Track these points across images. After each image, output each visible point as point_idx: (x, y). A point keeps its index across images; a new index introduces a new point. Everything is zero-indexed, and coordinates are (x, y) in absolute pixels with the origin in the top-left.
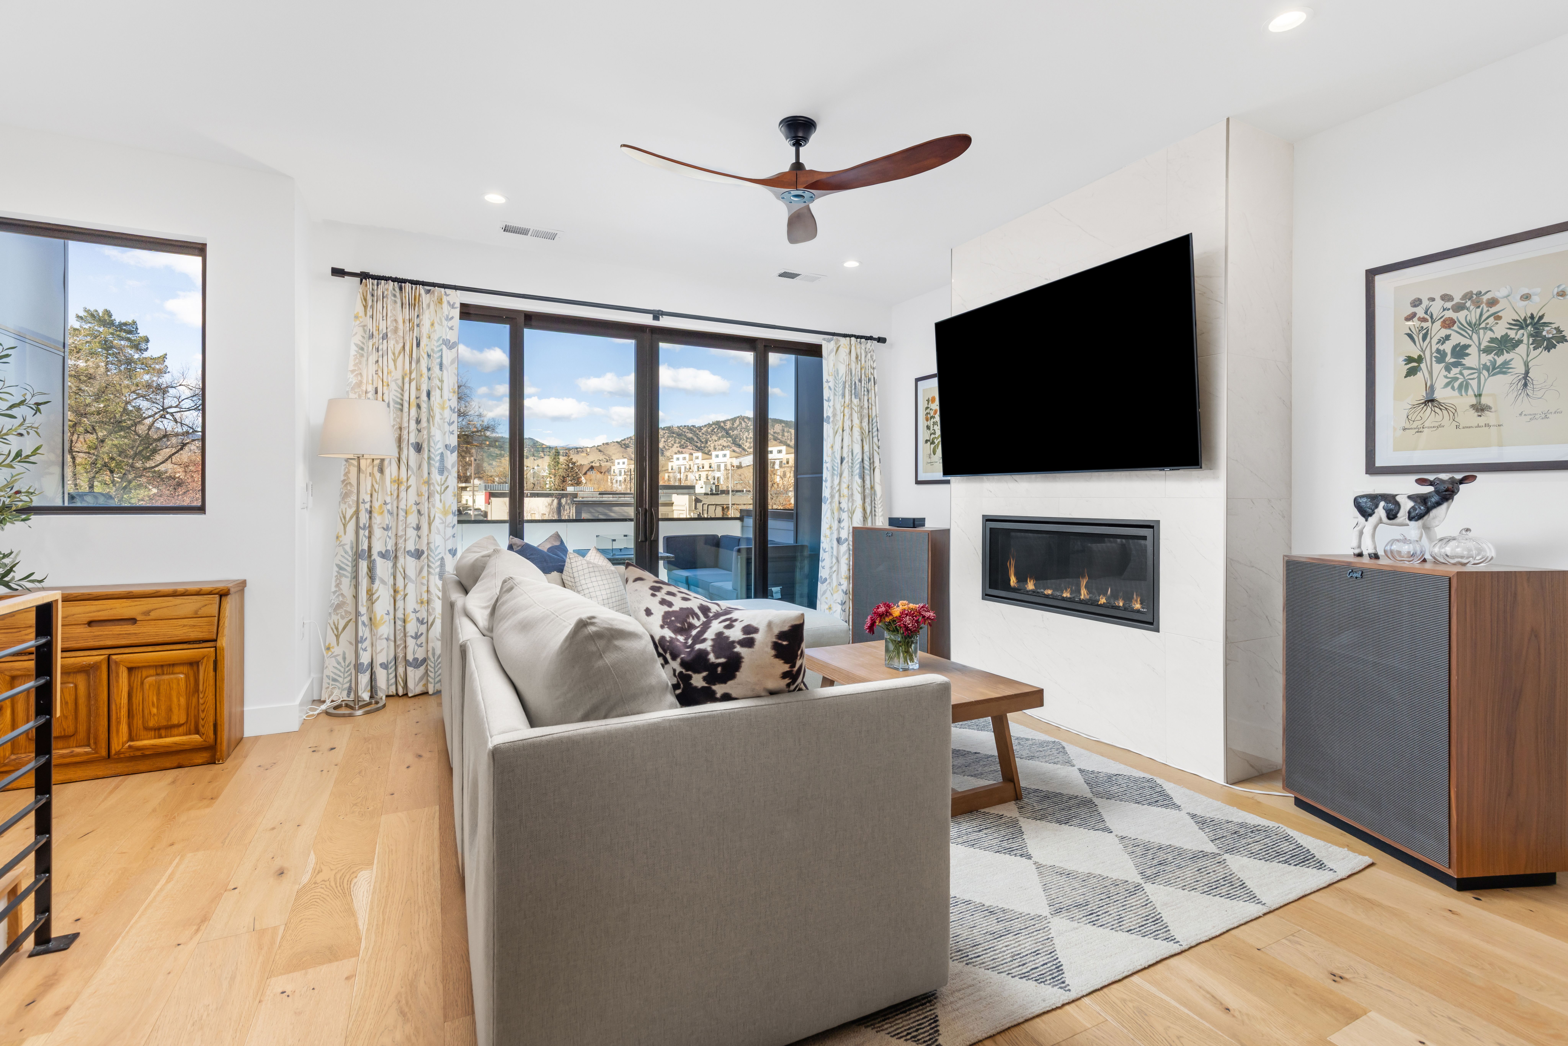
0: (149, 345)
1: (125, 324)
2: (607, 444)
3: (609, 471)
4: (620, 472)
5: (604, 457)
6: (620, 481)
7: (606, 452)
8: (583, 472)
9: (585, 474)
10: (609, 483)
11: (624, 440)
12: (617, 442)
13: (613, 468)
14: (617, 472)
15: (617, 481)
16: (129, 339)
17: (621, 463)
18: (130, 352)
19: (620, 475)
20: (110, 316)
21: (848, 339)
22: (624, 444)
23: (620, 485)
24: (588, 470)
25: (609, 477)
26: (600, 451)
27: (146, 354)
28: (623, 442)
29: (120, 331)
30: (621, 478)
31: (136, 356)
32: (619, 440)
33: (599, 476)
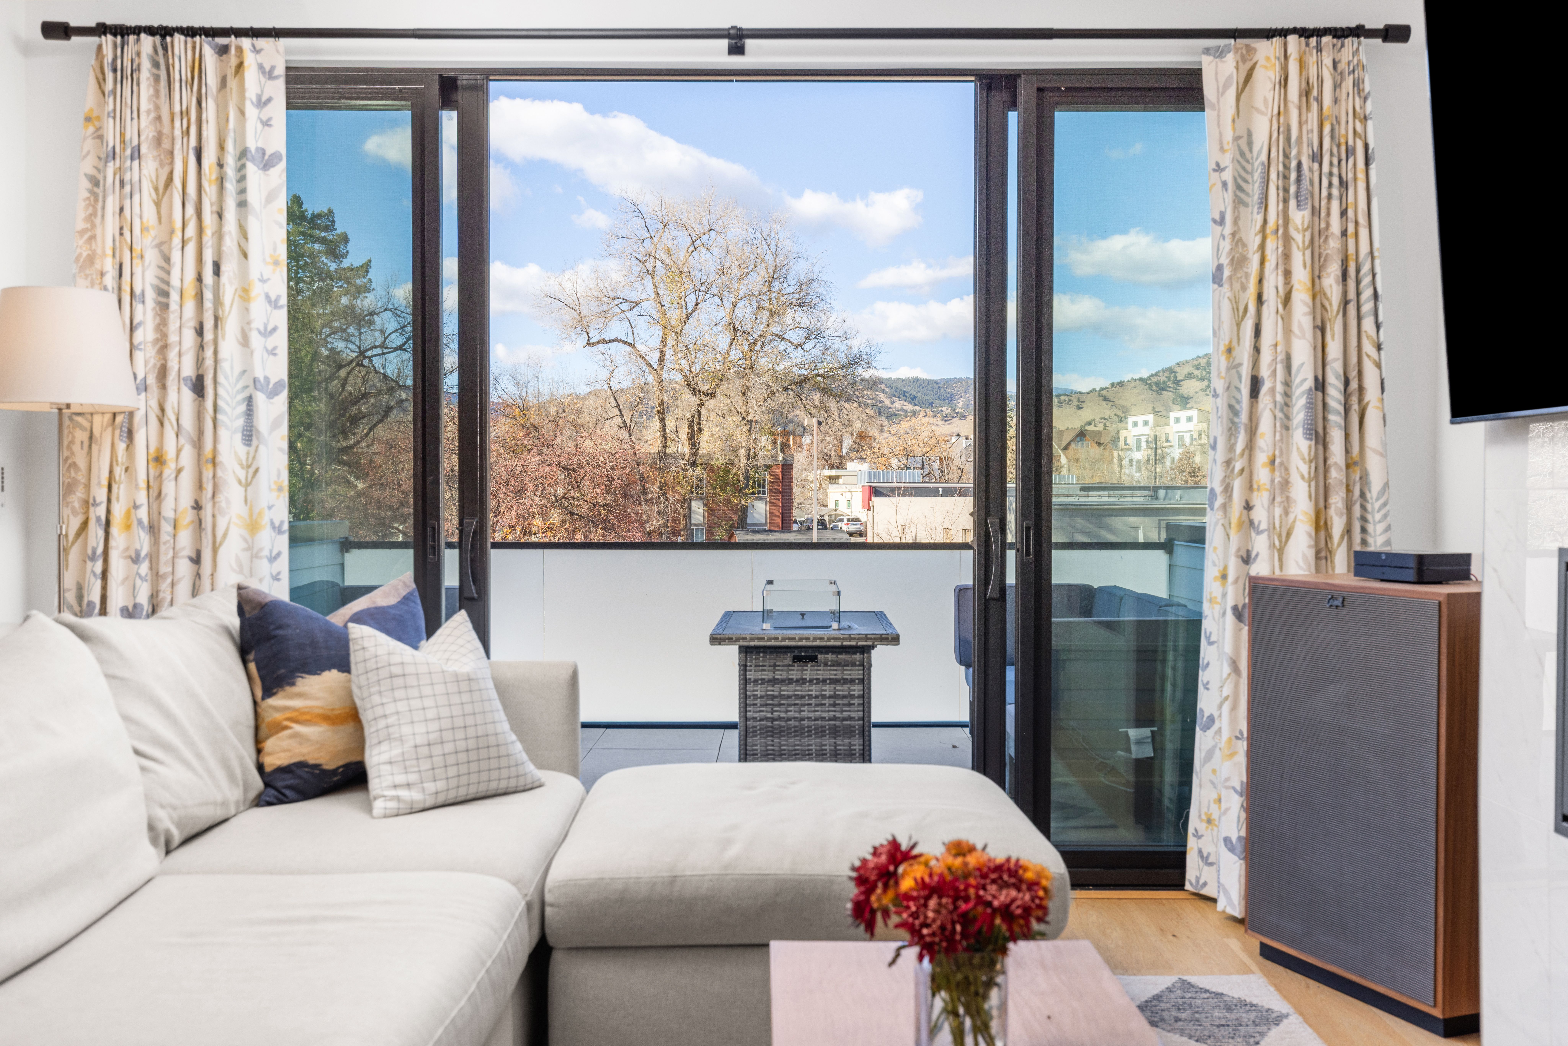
0: (350, 247)
1: (319, 216)
2: (1121, 384)
3: (1115, 441)
4: (1139, 442)
5: (1114, 410)
6: (1138, 462)
7: (1117, 402)
8: (1064, 444)
9: (1066, 448)
10: (1116, 468)
11: (1157, 374)
12: (1141, 379)
13: (1123, 434)
14: (1131, 441)
15: (1131, 461)
16: (323, 241)
17: (1140, 424)
18: (326, 261)
19: (1139, 448)
20: (300, 205)
21: (1277, 41)
22: (1157, 384)
23: (1139, 470)
24: (1073, 440)
25: (1115, 454)
26: (1105, 399)
27: (346, 263)
28: (1154, 379)
29: (313, 228)
30: (1139, 456)
31: (333, 266)
32: (1145, 374)
33: (1095, 451)
